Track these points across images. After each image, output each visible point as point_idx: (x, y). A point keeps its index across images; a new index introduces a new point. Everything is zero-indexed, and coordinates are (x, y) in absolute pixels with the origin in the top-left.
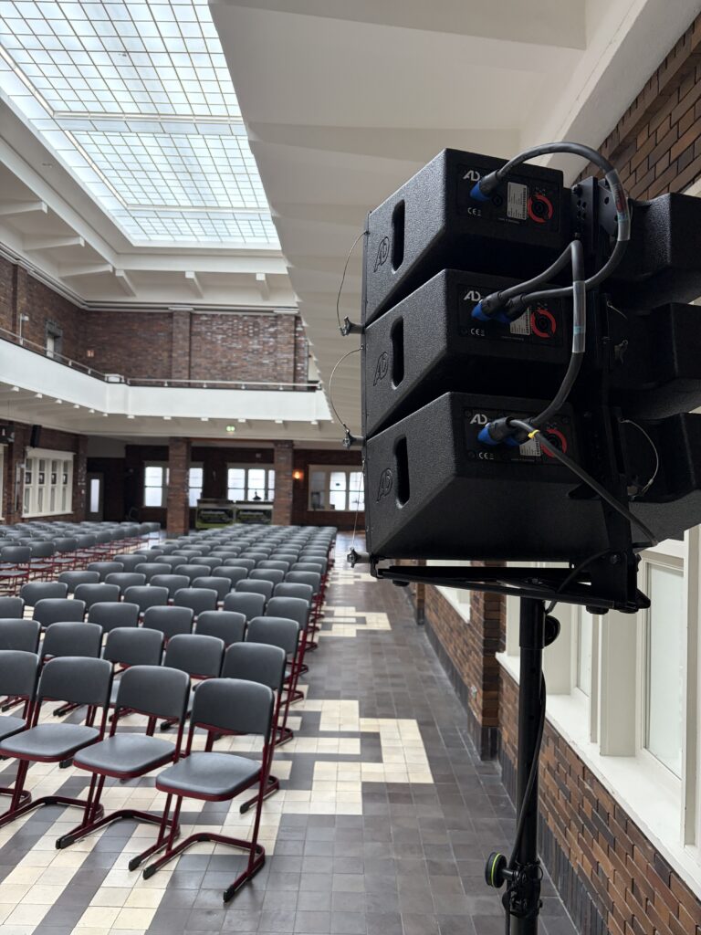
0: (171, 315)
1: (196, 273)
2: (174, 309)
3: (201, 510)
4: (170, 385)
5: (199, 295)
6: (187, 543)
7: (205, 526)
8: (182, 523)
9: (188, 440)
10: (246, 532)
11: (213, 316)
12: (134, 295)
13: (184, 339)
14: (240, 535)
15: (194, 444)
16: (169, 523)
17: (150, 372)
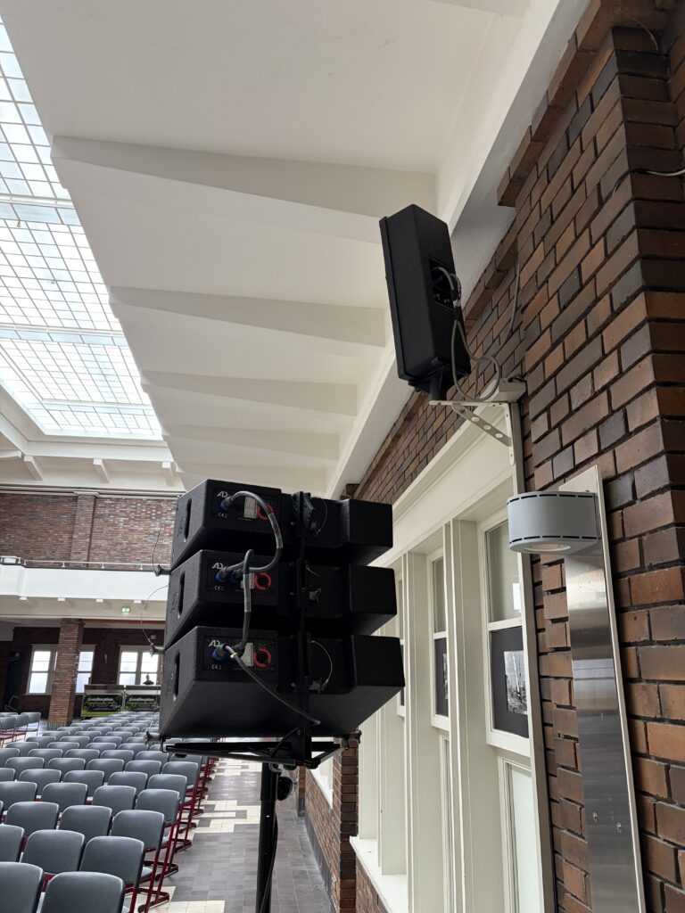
0: (76, 499)
1: (104, 460)
2: (79, 493)
3: (87, 697)
4: (68, 567)
5: (104, 480)
6: (67, 735)
7: (90, 714)
8: (66, 713)
9: (81, 622)
10: (131, 721)
11: (118, 499)
12: (41, 479)
13: (86, 521)
14: (123, 724)
15: (87, 626)
16: (51, 713)
17: (48, 553)
